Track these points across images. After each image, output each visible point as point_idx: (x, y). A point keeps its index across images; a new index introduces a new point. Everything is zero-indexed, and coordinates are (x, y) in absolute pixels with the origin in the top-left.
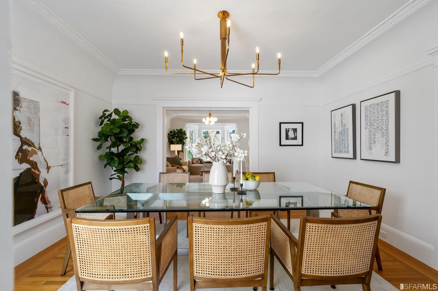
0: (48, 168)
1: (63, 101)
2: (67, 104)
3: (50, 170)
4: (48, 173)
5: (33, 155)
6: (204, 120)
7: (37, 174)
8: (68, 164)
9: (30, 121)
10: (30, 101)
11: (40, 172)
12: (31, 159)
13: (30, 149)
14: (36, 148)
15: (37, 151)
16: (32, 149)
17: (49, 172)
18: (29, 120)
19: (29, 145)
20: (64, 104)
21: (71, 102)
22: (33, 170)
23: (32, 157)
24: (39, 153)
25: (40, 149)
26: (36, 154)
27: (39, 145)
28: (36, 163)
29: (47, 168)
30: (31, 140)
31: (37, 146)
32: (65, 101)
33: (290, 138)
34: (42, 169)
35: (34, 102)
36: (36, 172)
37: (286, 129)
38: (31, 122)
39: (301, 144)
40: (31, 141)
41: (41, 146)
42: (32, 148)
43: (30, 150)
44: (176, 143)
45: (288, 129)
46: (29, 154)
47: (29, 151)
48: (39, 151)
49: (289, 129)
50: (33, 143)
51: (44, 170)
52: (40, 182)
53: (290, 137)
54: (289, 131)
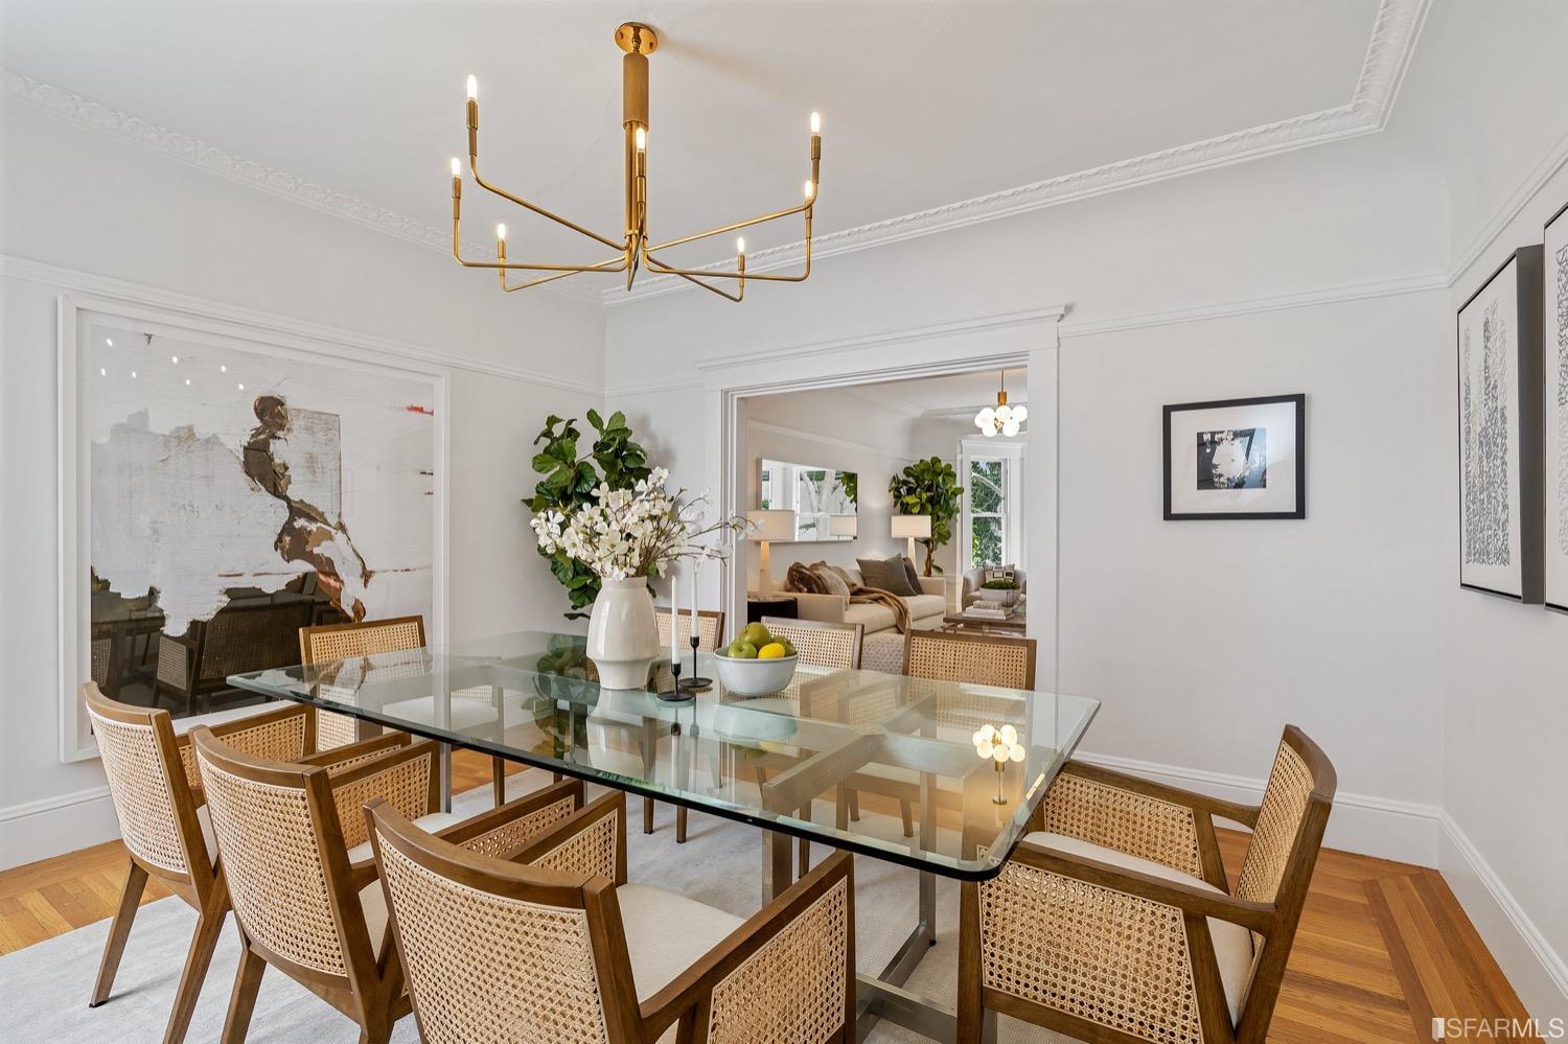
0: (367, 575)
1: (415, 405)
2: (428, 413)
3: (371, 580)
4: (365, 586)
5: (322, 540)
6: (978, 422)
7: (335, 588)
8: (430, 567)
9: (313, 463)
10: (315, 415)
11: (342, 582)
12: (316, 550)
13: (313, 527)
14: (329, 525)
15: (333, 532)
16: (318, 528)
17: (369, 585)
18: (312, 459)
19: (312, 519)
20: (418, 414)
21: (440, 404)
22: (322, 577)
23: (319, 545)
24: (339, 536)
25: (342, 527)
26: (331, 538)
27: (340, 516)
28: (330, 562)
29: (363, 573)
30: (315, 505)
31: (333, 521)
32: (420, 406)
33: (1222, 480)
34: (347, 575)
35: (324, 417)
36: (332, 582)
37: (1200, 436)
38: (315, 465)
39: (1291, 506)
40: (315, 510)
41: (346, 520)
42: (319, 524)
43: (315, 529)
44: (916, 510)
45: (1213, 434)
46: (311, 539)
47: (310, 532)
48: (340, 532)
49: (1217, 437)
50: (322, 515)
51: (352, 578)
52: (344, 606)
53: (1220, 476)
54: (1214, 443)
